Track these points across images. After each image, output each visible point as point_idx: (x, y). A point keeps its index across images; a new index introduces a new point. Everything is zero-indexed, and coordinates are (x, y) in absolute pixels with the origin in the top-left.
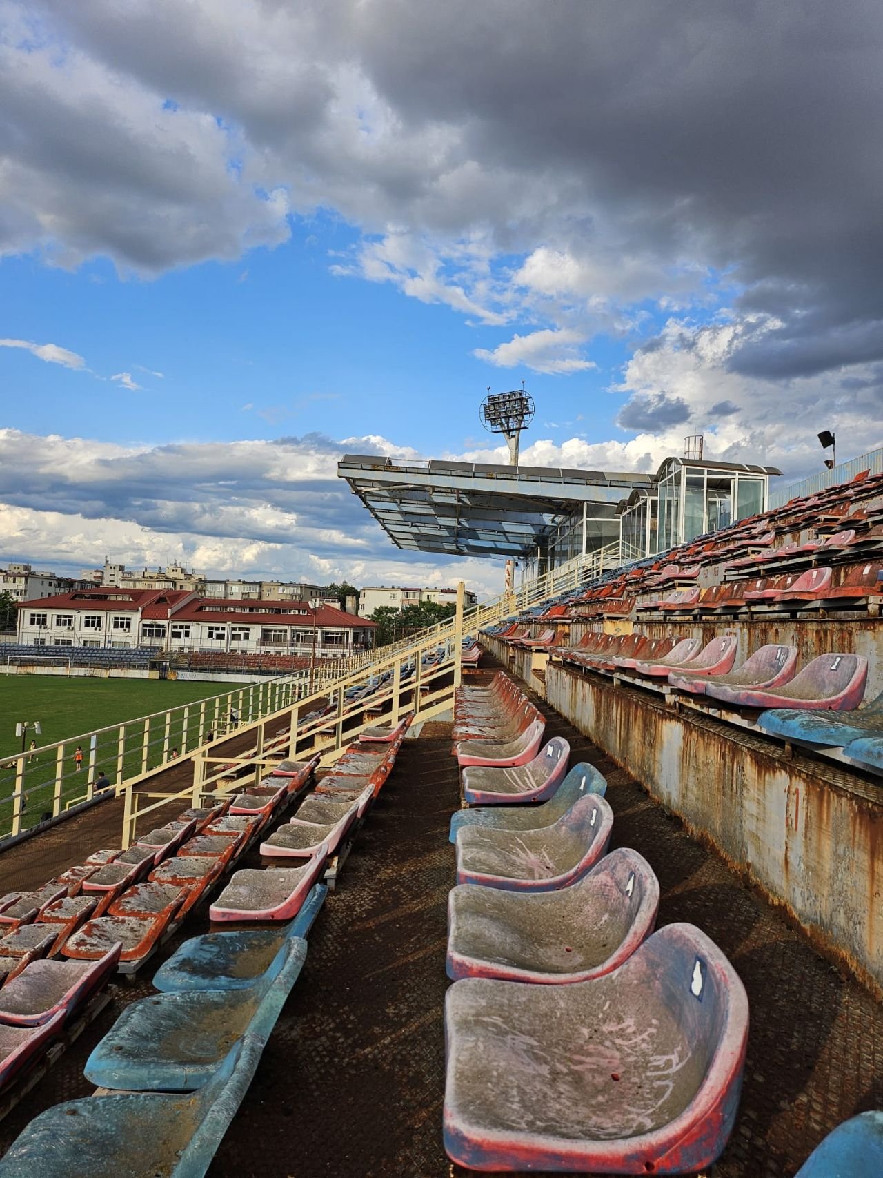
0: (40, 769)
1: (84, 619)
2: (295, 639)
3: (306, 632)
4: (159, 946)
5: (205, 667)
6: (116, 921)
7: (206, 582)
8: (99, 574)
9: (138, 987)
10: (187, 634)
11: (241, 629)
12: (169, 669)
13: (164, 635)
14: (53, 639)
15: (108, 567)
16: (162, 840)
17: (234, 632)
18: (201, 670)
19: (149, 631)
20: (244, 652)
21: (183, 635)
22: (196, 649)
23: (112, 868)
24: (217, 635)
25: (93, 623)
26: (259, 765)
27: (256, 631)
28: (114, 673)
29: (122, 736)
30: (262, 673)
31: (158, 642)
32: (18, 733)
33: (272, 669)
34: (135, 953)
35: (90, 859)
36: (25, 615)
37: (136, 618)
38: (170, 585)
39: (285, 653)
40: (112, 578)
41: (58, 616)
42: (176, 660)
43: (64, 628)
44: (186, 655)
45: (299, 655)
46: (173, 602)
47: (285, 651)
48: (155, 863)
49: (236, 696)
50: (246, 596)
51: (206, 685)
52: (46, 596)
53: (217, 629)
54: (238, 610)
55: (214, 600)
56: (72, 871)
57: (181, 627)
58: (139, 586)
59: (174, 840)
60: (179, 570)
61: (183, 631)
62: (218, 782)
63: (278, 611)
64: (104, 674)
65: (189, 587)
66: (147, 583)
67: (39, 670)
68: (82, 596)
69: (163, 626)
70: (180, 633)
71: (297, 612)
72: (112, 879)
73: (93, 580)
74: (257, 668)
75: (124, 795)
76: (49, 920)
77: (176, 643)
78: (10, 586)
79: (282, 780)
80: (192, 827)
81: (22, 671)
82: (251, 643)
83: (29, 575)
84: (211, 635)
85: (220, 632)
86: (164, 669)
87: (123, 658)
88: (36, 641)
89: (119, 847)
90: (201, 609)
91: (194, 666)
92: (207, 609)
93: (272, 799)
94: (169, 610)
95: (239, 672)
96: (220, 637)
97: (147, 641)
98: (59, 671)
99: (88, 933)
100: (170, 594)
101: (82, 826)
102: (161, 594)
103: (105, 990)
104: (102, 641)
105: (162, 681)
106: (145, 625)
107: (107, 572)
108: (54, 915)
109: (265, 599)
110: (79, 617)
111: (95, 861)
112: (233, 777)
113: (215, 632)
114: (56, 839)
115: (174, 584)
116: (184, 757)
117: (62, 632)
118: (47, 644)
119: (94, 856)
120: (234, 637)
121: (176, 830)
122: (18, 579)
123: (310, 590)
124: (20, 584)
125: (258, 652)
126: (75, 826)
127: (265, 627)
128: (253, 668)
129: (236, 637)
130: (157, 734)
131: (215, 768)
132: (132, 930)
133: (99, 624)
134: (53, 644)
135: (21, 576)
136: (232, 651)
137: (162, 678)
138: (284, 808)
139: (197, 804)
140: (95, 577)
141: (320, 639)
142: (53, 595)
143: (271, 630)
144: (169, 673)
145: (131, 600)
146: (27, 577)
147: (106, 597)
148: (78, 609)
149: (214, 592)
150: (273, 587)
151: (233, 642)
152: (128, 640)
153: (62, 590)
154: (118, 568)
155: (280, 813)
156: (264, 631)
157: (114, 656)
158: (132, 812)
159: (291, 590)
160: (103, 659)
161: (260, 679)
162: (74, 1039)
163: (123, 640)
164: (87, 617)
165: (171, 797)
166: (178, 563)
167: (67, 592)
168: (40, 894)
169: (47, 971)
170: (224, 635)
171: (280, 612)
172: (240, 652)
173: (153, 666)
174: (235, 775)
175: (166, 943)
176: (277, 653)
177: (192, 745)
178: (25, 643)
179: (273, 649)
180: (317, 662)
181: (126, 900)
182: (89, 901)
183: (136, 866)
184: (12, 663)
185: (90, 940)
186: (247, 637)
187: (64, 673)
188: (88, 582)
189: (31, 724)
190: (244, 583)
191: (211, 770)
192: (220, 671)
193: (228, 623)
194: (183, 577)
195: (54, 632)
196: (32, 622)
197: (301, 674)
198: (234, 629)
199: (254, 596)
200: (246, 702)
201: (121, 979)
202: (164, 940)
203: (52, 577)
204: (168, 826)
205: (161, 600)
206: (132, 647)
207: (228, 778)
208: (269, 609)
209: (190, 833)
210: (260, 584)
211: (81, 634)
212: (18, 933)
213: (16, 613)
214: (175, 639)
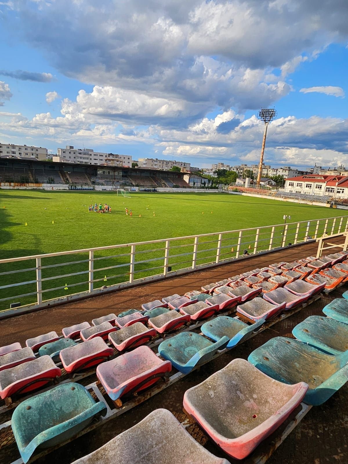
0: (292, 229)
4: (336, 288)
6: (322, 276)
8: (312, 170)
9: (329, 297)
10: (343, 192)
13: (333, 192)
15: (316, 167)
16: (334, 258)
18: (346, 205)
19: (328, 190)
21: (341, 192)
22: (346, 198)
23: (317, 262)
25: (309, 186)
28: (314, 204)
29: (318, 223)
31: (331, 194)
32: (284, 218)
34: (329, 287)
36: (287, 182)
37: (324, 185)
38: (338, 174)
40: (317, 171)
41: (298, 183)
42: (337, 201)
43: (299, 187)
44: (342, 200)
46: (338, 180)
48: (332, 264)
56: (302, 260)
57: (341, 189)
58: (327, 174)
59: (338, 259)
60: (343, 169)
61: (341, 191)
64: (310, 204)
66: (329, 173)
67: (290, 200)
68: (306, 177)
69: (334, 189)
70: (340, 192)
72: (317, 265)
75: (319, 241)
76: (297, 271)
78: (284, 173)
80: (346, 256)
81: (285, 200)
83: (290, 170)
87: (318, 199)
88: (290, 191)
89: (316, 257)
91: (344, 204)
94: (337, 183)
97: (327, 194)
98: (296, 201)
99: (314, 276)
100: (338, 177)
101: (303, 249)
102: (334, 177)
103: (319, 294)
104: (311, 192)
106: (327, 188)
107: (315, 169)
108: (299, 270)
110: (304, 184)
111: (309, 259)
114: (295, 251)
115: (340, 173)
116: (339, 234)
117: (298, 189)
119: (309, 257)
121: (341, 256)
124: (287, 173)
126: (300, 248)
132: (327, 280)
133: (311, 186)
134: (295, 192)
135: (287, 170)
137: (331, 207)
139: (345, 249)
140: (311, 171)
142: (297, 176)
145: (323, 179)
146: (289, 171)
147: (314, 178)
148: (304, 181)
152: (321, 193)
153: (300, 175)
154: (319, 168)
157: (315, 198)
158: (321, 248)
160: (311, 198)
162: (309, 304)
163: (318, 192)
164: (307, 184)
165: (335, 246)
166: (342, 166)
168: (292, 264)
169: (302, 283)
173: (328, 203)
175: (338, 288)
177: (342, 230)
178: (287, 192)
181: (325, 271)
182: (309, 270)
183: (325, 264)
184: (282, 197)
185: (314, 279)
187: (298, 202)
188: (309, 172)
189: (288, 216)
194: (344, 171)
195: (295, 189)
196: (289, 185)
201: (324, 293)
202: (338, 287)
203: (297, 170)
204: (336, 254)
205: (334, 179)
206: (321, 195)
209: (345, 258)
211: (304, 190)
212: (289, 272)
213: (285, 182)
214: (338, 194)
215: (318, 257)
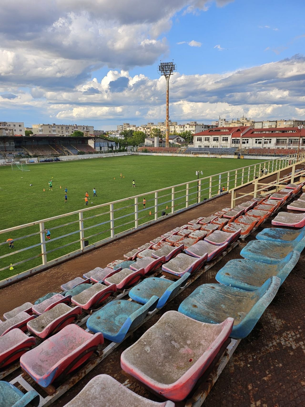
0: (205, 184)
1: (213, 138)
2: (290, 142)
3: (295, 139)
4: (251, 233)
5: (254, 154)
6: (237, 224)
7: (254, 122)
8: (217, 123)
10: (247, 142)
11: (268, 139)
12: (241, 155)
13: (239, 143)
14: (204, 146)
15: (220, 120)
16: (246, 206)
17: (265, 141)
18: (252, 155)
19: (234, 141)
20: (268, 148)
21: (246, 143)
22: (251, 148)
23: (231, 212)
24: (259, 142)
25: (216, 140)
26: (277, 186)
27: (274, 140)
28: (223, 156)
29: (228, 175)
30: (276, 156)
31: (237, 145)
32: (197, 174)
33: (280, 154)
34: (244, 233)
35: (223, 210)
36: (196, 138)
37: (230, 137)
38: (242, 125)
39: (286, 148)
40: (222, 124)
41: (205, 138)
42: (243, 152)
44: (247, 150)
45: (291, 149)
46: (242, 131)
47: (285, 147)
48: (245, 212)
49: (267, 163)
50: (270, 127)
51: (254, 161)
52: (201, 131)
53: (259, 140)
54: (267, 132)
55: (258, 129)
56: (218, 212)
57: (245, 140)
58: (231, 126)
59: (250, 206)
60: (245, 119)
61: (246, 141)
62: (261, 192)
63: (283, 132)
64: (219, 157)
65: (248, 125)
66: (233, 124)
67: (200, 156)
68: (212, 131)
69: (239, 140)
71: (291, 132)
72: (232, 215)
73: (215, 125)
74: (274, 154)
75: (231, 193)
77: (244, 146)
78: (191, 129)
79: (289, 190)
81: (195, 156)
82: (272, 145)
83: (196, 125)
84: (256, 142)
85: (260, 141)
86: (239, 155)
87: (226, 151)
88: (199, 146)
89: (230, 208)
90: (253, 133)
91: (250, 154)
92: (255, 133)
93: (286, 195)
94: (241, 134)
95: (267, 156)
96: (260, 143)
97: (234, 145)
98: (206, 156)
99: (230, 226)
100: (241, 128)
101: (217, 202)
102: (238, 128)
103: (236, 241)
104: (219, 146)
105: (239, 159)
106: (233, 140)
107: (220, 122)
108: (216, 222)
109: (278, 127)
110: (211, 138)
111: (224, 211)
112: (267, 191)
113: (258, 141)
114: (211, 205)
115: (243, 124)
116: (248, 183)
117: (206, 143)
118: (202, 147)
119: (224, 209)
120: (265, 143)
121: (251, 204)
122: (193, 126)
123: (298, 122)
124: (194, 128)
125: (274, 148)
126: (215, 202)
127: (278, 138)
128: (272, 154)
129: (266, 143)
130: (239, 175)
131: (261, 187)
132: (242, 227)
133: (218, 140)
134: (204, 147)
136: (264, 148)
137: (238, 158)
138: (290, 199)
139: (255, 197)
140: (216, 124)
141: (301, 142)
142: (203, 131)
143: (280, 139)
144: (241, 156)
145: (228, 131)
146: (196, 126)
147: (220, 130)
148: (211, 135)
149: (258, 126)
150: (281, 122)
151: (265, 144)
152: (227, 145)
153: (206, 129)
154: (223, 120)
155: (289, 200)
156: (277, 140)
157: (223, 151)
158: (234, 198)
159: (289, 123)
160: (219, 152)
161: (274, 158)
162: (229, 252)
163: (225, 145)
164: (214, 138)
165: (246, 195)
166: (244, 116)
167: (207, 130)
168: (210, 217)
169: (220, 233)
170: (261, 142)
171: (284, 132)
172: (267, 148)
173: (236, 154)
174: (268, 190)
176: (282, 148)
177: (251, 179)
178: (196, 147)
179: (281, 147)
180: (300, 151)
181: (240, 219)
182: (225, 220)
183: (239, 212)
184: (192, 154)
185: (230, 228)
186: (270, 142)
187: (208, 157)
188: (214, 126)
189: (200, 172)
190: (270, 121)
191: (259, 187)
192: (260, 155)
193: (263, 137)
194: (246, 121)
195: (204, 143)
196: (198, 140)
197: (291, 156)
198: (265, 140)
199: (274, 126)
200: (271, 165)
201: (240, 239)
202: (252, 232)
203: (203, 125)
204: (247, 202)
205: (239, 130)
206: (228, 147)
207: (265, 191)
208: (280, 131)
209: (255, 204)
210: (276, 122)
211: (212, 144)
212: (207, 225)
213: (193, 137)
214: (243, 144)
215: (232, 207)
